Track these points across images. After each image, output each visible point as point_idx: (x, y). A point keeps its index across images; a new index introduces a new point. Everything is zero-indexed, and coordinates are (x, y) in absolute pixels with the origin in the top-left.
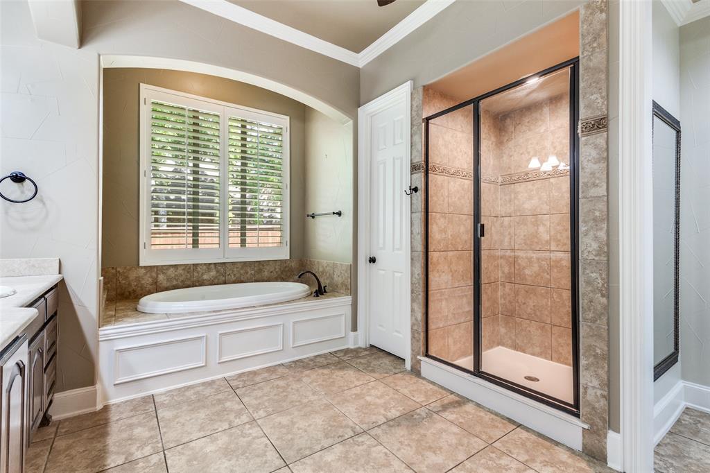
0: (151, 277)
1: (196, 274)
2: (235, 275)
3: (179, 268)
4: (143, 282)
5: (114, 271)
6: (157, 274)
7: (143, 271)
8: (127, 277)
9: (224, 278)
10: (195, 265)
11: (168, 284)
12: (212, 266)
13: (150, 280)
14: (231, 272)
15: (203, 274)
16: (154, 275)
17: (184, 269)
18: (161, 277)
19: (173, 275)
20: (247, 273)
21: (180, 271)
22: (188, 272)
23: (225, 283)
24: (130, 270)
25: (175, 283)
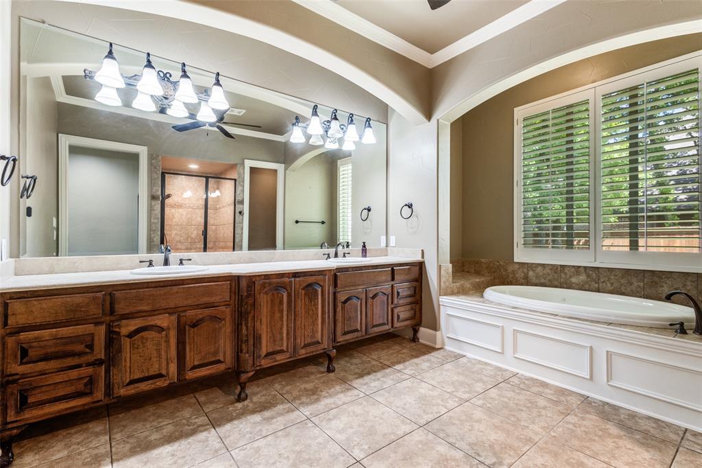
0: (523, 272)
1: (563, 275)
2: (612, 284)
3: (547, 268)
4: (517, 275)
5: (498, 264)
6: (528, 271)
7: (517, 266)
8: (506, 270)
9: (597, 285)
10: (563, 267)
11: (537, 281)
12: (583, 270)
13: (523, 275)
14: (606, 279)
15: (570, 277)
16: (525, 270)
17: (551, 269)
18: (531, 273)
19: (541, 274)
20: (631, 284)
21: (547, 270)
22: (555, 273)
23: (598, 291)
24: (507, 264)
25: (543, 281)
